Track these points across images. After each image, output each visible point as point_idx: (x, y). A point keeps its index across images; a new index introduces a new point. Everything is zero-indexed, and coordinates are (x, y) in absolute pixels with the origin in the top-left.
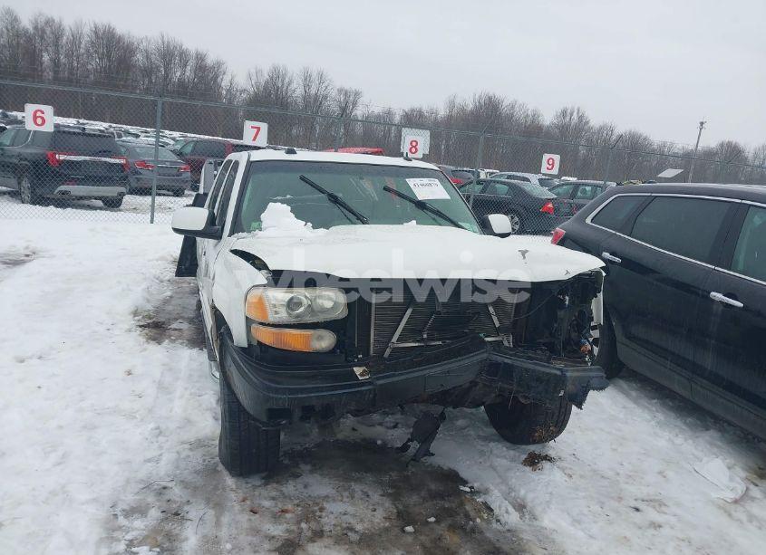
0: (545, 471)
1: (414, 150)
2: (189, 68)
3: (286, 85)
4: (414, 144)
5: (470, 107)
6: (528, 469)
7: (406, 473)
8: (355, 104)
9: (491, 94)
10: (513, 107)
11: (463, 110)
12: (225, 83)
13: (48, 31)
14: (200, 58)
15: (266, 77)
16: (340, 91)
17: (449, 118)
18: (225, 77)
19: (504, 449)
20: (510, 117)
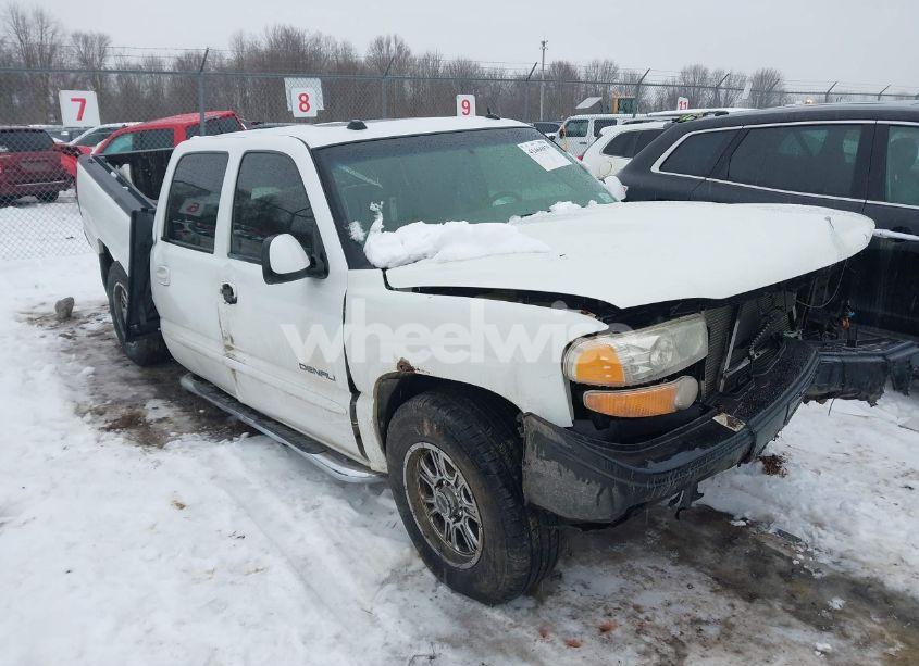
1: (304, 107)
4: (304, 98)
5: (264, 45)
8: (102, 55)
17: (240, 61)
20: (316, 54)
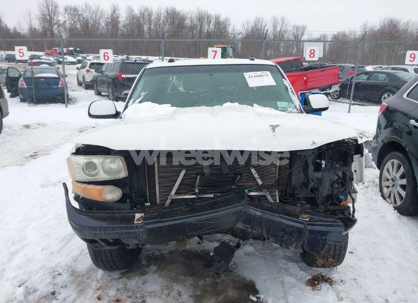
0: (322, 292)
1: (312, 55)
2: (212, 24)
3: (263, 27)
4: (312, 52)
6: (309, 288)
7: (217, 280)
8: (302, 34)
9: (392, 18)
10: (408, 24)
11: (372, 29)
12: (230, 30)
14: (217, 18)
15: (252, 24)
16: (294, 27)
18: (230, 26)
19: (298, 269)
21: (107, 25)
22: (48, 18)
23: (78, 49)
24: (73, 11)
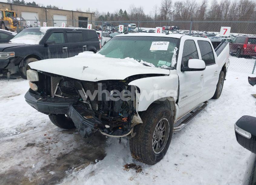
6: (122, 168)
13: (225, 4)
21: (197, 12)
22: (165, 9)
23: (176, 27)
24: (179, 5)
